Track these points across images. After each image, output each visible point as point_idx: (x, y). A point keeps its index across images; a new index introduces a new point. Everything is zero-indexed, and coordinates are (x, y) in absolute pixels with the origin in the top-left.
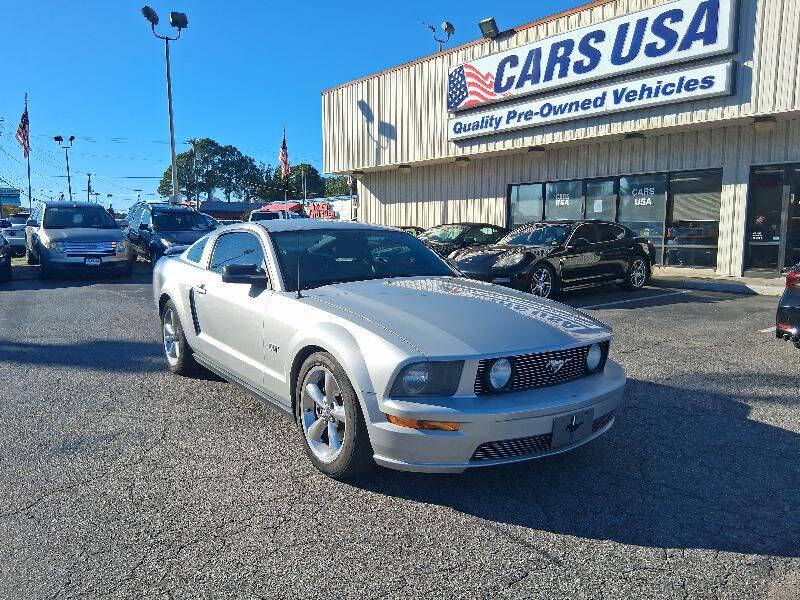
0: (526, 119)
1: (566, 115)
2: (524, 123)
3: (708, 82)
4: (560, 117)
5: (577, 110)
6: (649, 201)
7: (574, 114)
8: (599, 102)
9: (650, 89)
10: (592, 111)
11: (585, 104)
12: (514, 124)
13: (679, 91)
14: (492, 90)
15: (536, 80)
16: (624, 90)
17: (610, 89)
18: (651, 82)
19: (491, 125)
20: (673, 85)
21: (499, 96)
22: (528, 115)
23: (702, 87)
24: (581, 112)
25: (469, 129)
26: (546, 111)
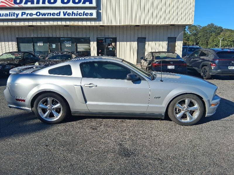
0: (30, 15)
1: (46, 17)
2: (29, 17)
3: (91, 14)
4: (44, 17)
5: (50, 15)
6: (70, 45)
7: (49, 17)
8: (58, 14)
9: (75, 13)
10: (56, 17)
11: (53, 14)
12: (25, 17)
13: (83, 15)
14: (13, 3)
15: (33, 3)
16: (66, 12)
17: (62, 11)
18: (75, 11)
19: (14, 16)
20: (82, 13)
21: (16, 6)
22: (31, 14)
23: (90, 15)
24: (52, 17)
25: (3, 16)
26: (38, 14)
